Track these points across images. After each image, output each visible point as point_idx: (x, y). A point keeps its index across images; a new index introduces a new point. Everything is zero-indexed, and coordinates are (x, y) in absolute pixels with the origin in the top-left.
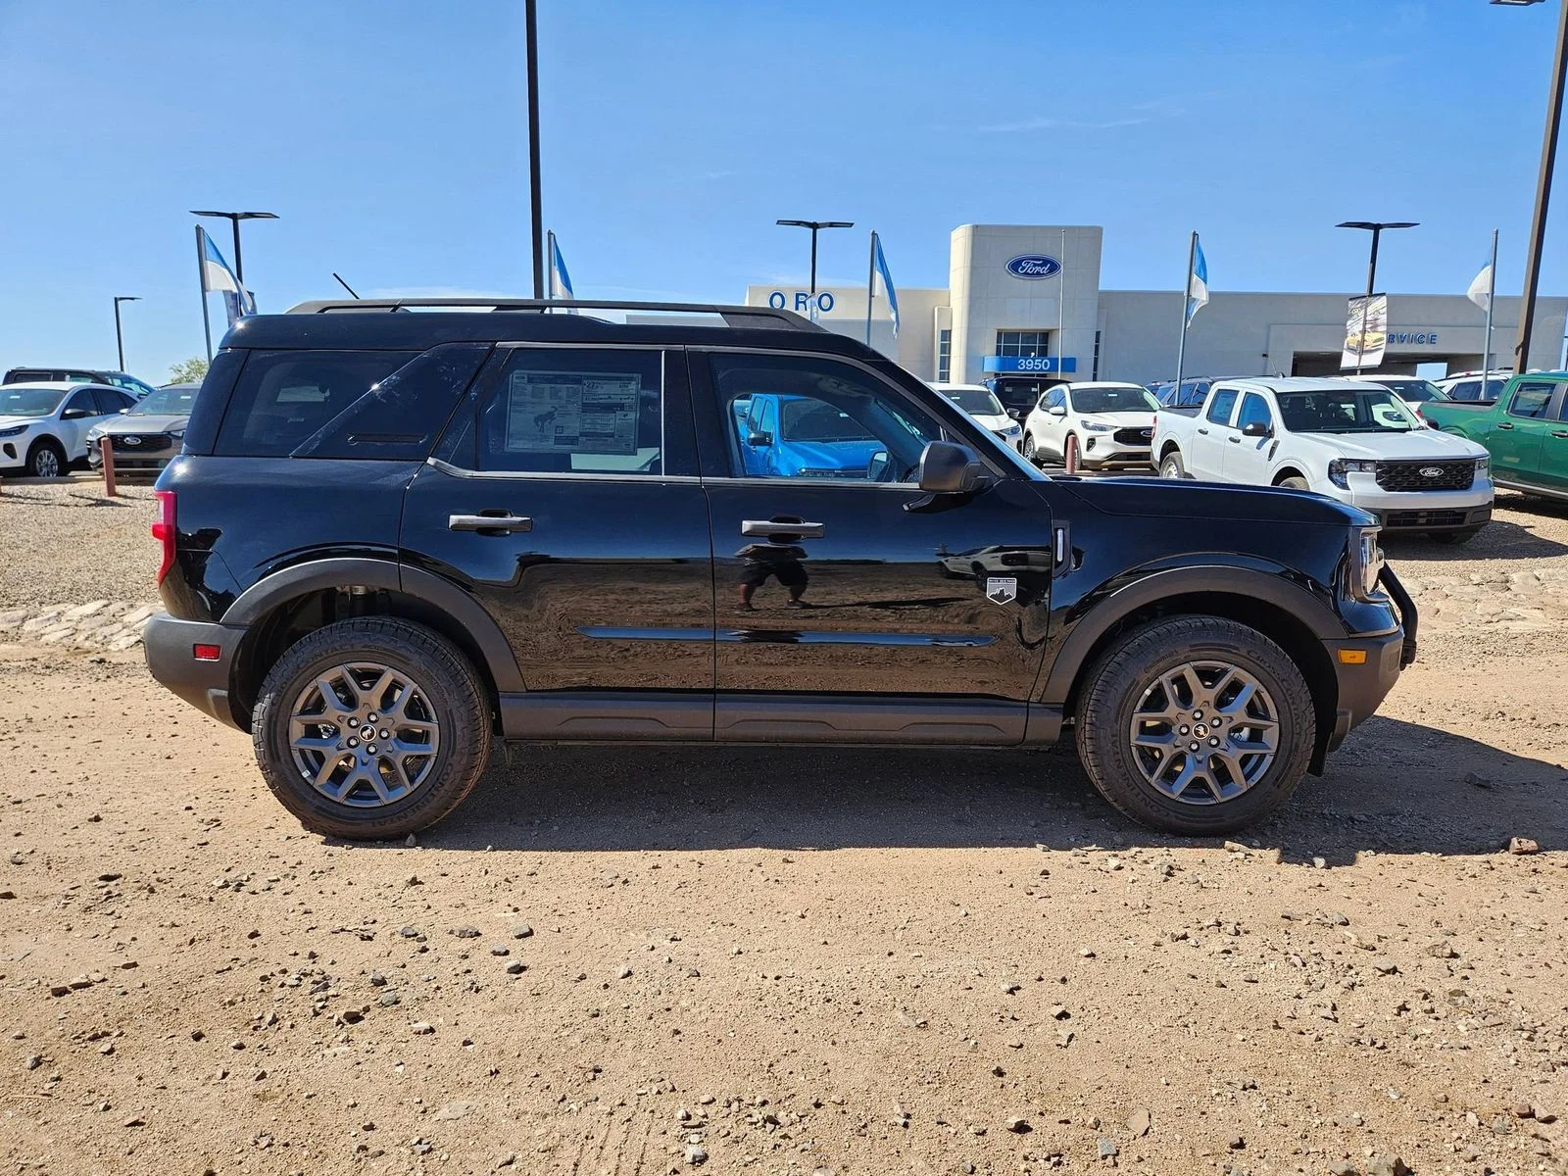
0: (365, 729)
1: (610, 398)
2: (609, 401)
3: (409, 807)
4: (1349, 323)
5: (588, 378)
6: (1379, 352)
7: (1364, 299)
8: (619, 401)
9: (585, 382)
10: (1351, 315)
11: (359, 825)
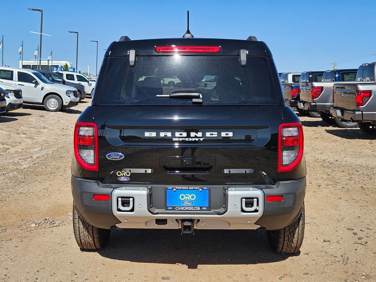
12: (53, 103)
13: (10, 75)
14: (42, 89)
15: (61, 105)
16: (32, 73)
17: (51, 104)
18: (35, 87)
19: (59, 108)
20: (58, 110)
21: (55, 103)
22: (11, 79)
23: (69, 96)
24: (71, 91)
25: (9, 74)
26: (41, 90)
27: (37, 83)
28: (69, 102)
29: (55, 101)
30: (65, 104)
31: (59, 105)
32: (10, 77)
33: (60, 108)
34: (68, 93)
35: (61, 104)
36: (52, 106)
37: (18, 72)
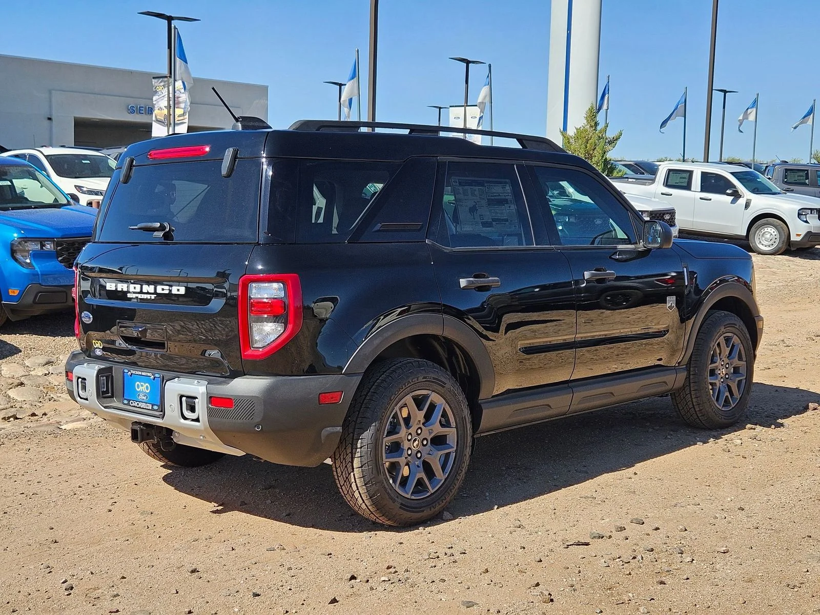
0: (415, 440)
1: (499, 195)
2: (499, 197)
3: (446, 492)
4: (155, 98)
5: (488, 182)
6: (184, 125)
7: (166, 79)
8: (504, 197)
9: (486, 184)
10: (156, 92)
11: (423, 511)
12: (768, 236)
13: (687, 180)
14: (747, 205)
15: (786, 240)
16: (731, 173)
17: (763, 239)
18: (733, 202)
19: (780, 248)
20: (778, 251)
21: (772, 236)
22: (688, 187)
23: (806, 222)
24: (811, 210)
25: (685, 178)
26: (745, 208)
27: (736, 195)
28: (803, 233)
29: (772, 232)
30: (794, 238)
31: (781, 241)
32: (685, 184)
33: (783, 246)
34: (804, 215)
35: (784, 237)
36: (766, 243)
37: (702, 172)
